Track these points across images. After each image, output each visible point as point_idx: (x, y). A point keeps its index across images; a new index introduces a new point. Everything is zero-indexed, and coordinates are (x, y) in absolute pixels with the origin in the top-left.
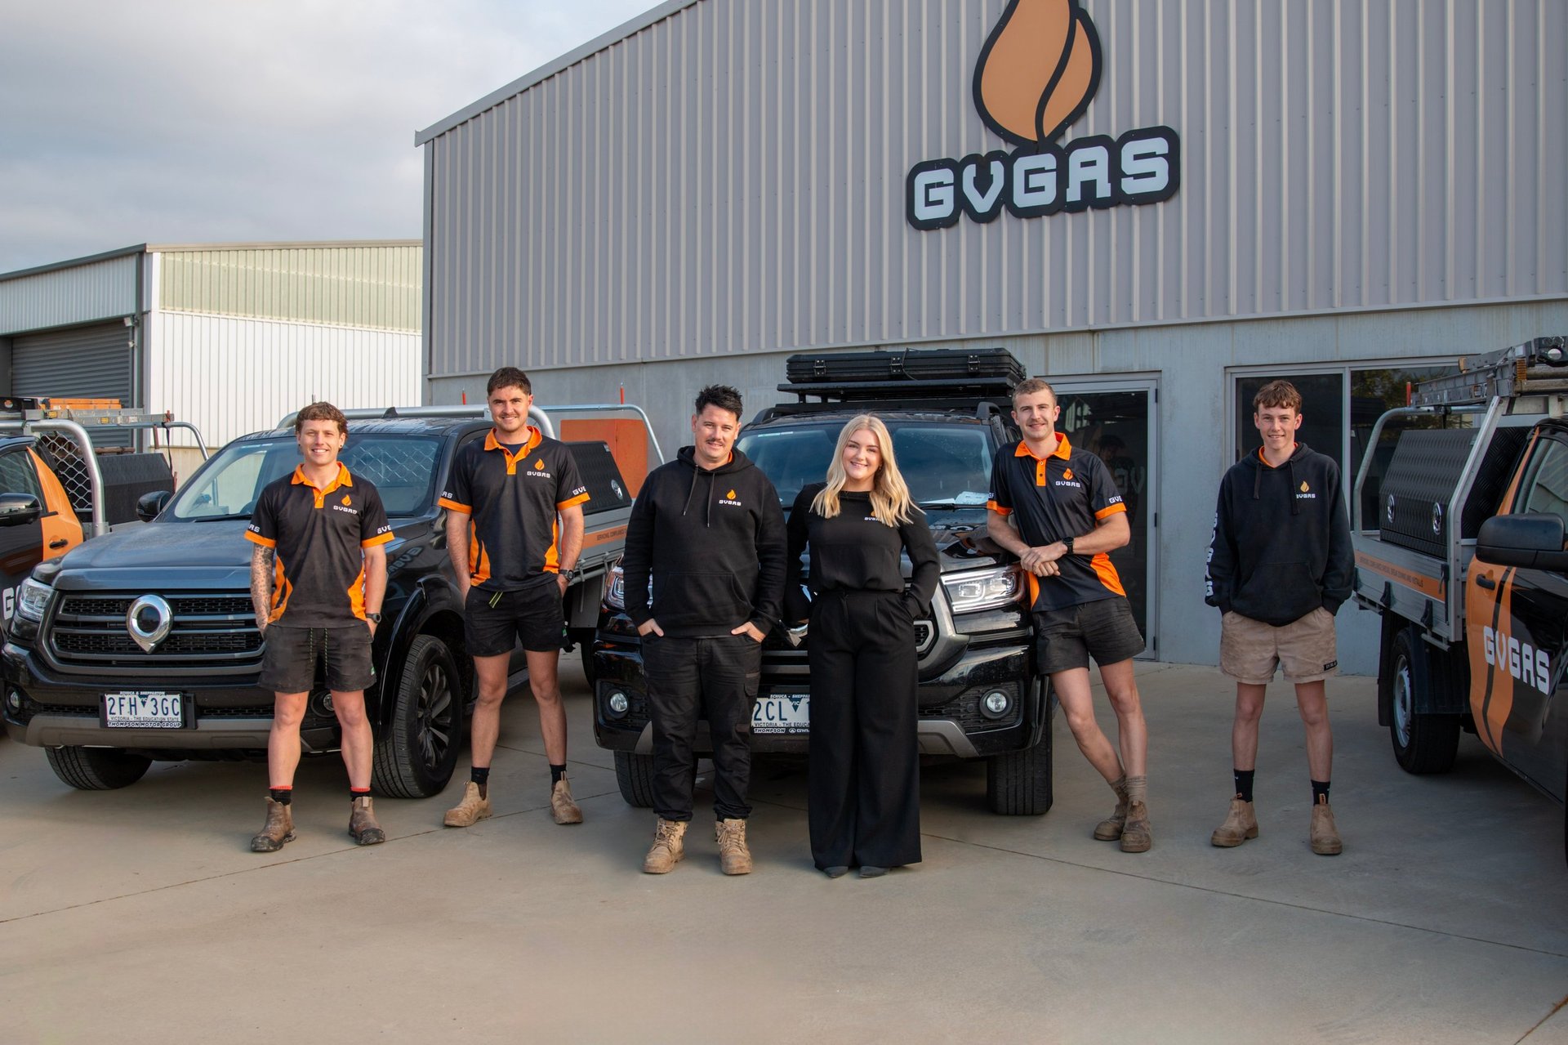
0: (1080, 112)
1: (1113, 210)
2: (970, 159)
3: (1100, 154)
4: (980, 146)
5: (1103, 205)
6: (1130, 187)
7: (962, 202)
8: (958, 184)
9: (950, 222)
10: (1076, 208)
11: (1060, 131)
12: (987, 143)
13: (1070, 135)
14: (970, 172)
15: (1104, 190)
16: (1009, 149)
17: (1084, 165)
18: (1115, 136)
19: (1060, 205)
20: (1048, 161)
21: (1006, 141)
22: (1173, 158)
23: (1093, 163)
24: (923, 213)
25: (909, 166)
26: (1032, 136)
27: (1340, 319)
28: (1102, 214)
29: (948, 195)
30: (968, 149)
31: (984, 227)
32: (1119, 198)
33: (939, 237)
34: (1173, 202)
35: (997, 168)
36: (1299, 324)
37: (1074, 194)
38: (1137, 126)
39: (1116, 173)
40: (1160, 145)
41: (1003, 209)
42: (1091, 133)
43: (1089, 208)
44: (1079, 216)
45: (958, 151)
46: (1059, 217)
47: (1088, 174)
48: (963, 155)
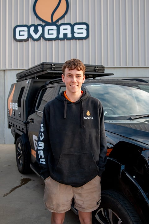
0: (63, 17)
1: (71, 40)
2: (32, 25)
3: (69, 27)
4: (35, 22)
5: (69, 39)
6: (76, 35)
7: (30, 36)
8: (29, 31)
9: (26, 40)
10: (62, 39)
11: (58, 21)
12: (37, 22)
13: (60, 22)
14: (32, 29)
15: (69, 36)
16: (43, 24)
17: (64, 29)
18: (72, 23)
19: (57, 38)
20: (55, 27)
21: (42, 22)
22: (88, 30)
23: (67, 29)
24: (18, 37)
25: (14, 25)
26: (50, 21)
27: (128, 69)
28: (69, 41)
29: (26, 34)
30: (31, 23)
31: (36, 42)
32: (73, 38)
33: (23, 44)
34: (87, 40)
35: (40, 28)
36: (118, 69)
37: (61, 36)
38: (78, 22)
39: (73, 32)
40: (84, 27)
41: (41, 38)
42: (66, 22)
43: (65, 40)
44: (62, 42)
45: (29, 23)
46: (57, 41)
47: (65, 32)
48: (30, 24)
